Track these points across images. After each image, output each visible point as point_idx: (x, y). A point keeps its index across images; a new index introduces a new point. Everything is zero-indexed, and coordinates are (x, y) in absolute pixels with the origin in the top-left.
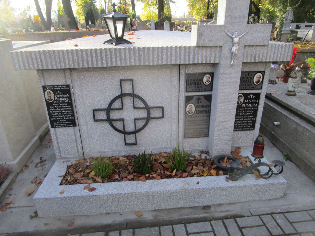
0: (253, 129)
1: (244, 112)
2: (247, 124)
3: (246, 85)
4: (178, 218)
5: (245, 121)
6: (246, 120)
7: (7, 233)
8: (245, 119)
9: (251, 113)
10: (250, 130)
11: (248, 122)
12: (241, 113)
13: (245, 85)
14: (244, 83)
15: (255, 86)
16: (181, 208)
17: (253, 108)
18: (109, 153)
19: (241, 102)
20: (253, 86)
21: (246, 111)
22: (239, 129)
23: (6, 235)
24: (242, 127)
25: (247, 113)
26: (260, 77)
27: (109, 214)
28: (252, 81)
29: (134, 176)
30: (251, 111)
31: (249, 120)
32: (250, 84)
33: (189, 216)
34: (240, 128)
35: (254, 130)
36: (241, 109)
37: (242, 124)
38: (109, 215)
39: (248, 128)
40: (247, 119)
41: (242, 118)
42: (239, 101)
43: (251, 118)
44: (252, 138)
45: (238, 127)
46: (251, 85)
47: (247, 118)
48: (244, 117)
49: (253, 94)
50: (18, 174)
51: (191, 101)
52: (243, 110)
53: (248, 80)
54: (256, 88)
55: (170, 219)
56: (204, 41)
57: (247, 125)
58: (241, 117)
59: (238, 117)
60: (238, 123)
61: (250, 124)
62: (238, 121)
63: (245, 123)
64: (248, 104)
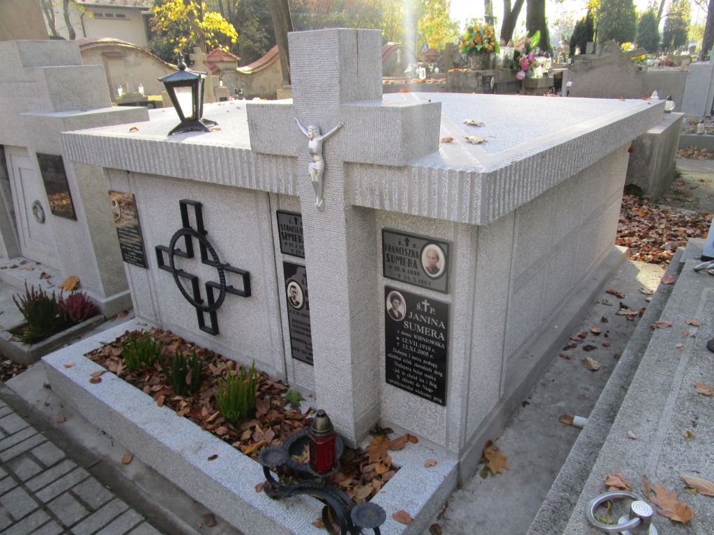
0: (442, 401)
1: (413, 346)
2: (423, 381)
3: (406, 270)
4: (156, 503)
5: (416, 368)
6: (420, 370)
7: (16, 393)
8: (417, 365)
9: (430, 353)
10: (432, 400)
11: (426, 375)
12: (405, 344)
13: (404, 271)
14: (399, 262)
15: (429, 280)
16: (182, 492)
17: (433, 342)
18: (190, 335)
19: (400, 315)
20: (423, 277)
21: (416, 344)
22: (405, 387)
23: (13, 393)
24: (411, 383)
25: (420, 349)
26: (437, 258)
27: (104, 433)
28: (418, 263)
29: (163, 389)
30: (429, 349)
31: (428, 373)
32: (414, 269)
33: (170, 513)
34: (407, 384)
35: (444, 405)
36: (403, 333)
37: (410, 376)
38: (104, 435)
39: (428, 392)
40: (421, 367)
41: (408, 360)
42: (395, 309)
43: (433, 369)
44: (444, 425)
45: (401, 379)
46: (418, 274)
47: (421, 364)
48: (414, 358)
49: (430, 301)
50: (106, 320)
51: (293, 276)
52: (408, 338)
53: (407, 257)
54: (432, 287)
55: (146, 497)
56: (262, 141)
57: (425, 384)
58: (405, 355)
59: (399, 352)
60: (401, 370)
61: (431, 384)
62: (399, 362)
63: (419, 376)
64: (418, 326)
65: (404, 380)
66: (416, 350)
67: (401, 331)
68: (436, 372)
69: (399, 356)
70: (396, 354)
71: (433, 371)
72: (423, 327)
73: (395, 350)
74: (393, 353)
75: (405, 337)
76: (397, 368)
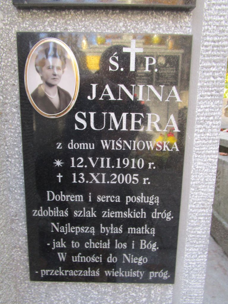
0: (165, 275)
1: (97, 169)
2: (125, 246)
5: (108, 222)
6: (117, 222)
8: (108, 214)
9: (142, 172)
10: (145, 280)
11: (131, 230)
12: (78, 171)
21: (105, 162)
22: (80, 273)
24: (94, 259)
25: (118, 172)
31: (137, 223)
34: (84, 266)
35: (171, 280)
36: (72, 145)
37: (90, 244)
39: (135, 267)
40: (119, 214)
41: (87, 205)
43: (149, 209)
45: (69, 258)
47: (122, 207)
48: (100, 199)
52: (85, 153)
57: (128, 250)
58: (79, 198)
59: (63, 197)
60: (68, 238)
61: (143, 244)
62: (62, 221)
63: (113, 238)
64: (113, 115)
65: (77, 259)
66: (108, 178)
67: (66, 142)
68: (155, 215)
69: (62, 205)
70: (54, 204)
71: (149, 215)
72: (124, 115)
73: (51, 196)
74: (46, 205)
75: (77, 153)
76: (58, 236)
